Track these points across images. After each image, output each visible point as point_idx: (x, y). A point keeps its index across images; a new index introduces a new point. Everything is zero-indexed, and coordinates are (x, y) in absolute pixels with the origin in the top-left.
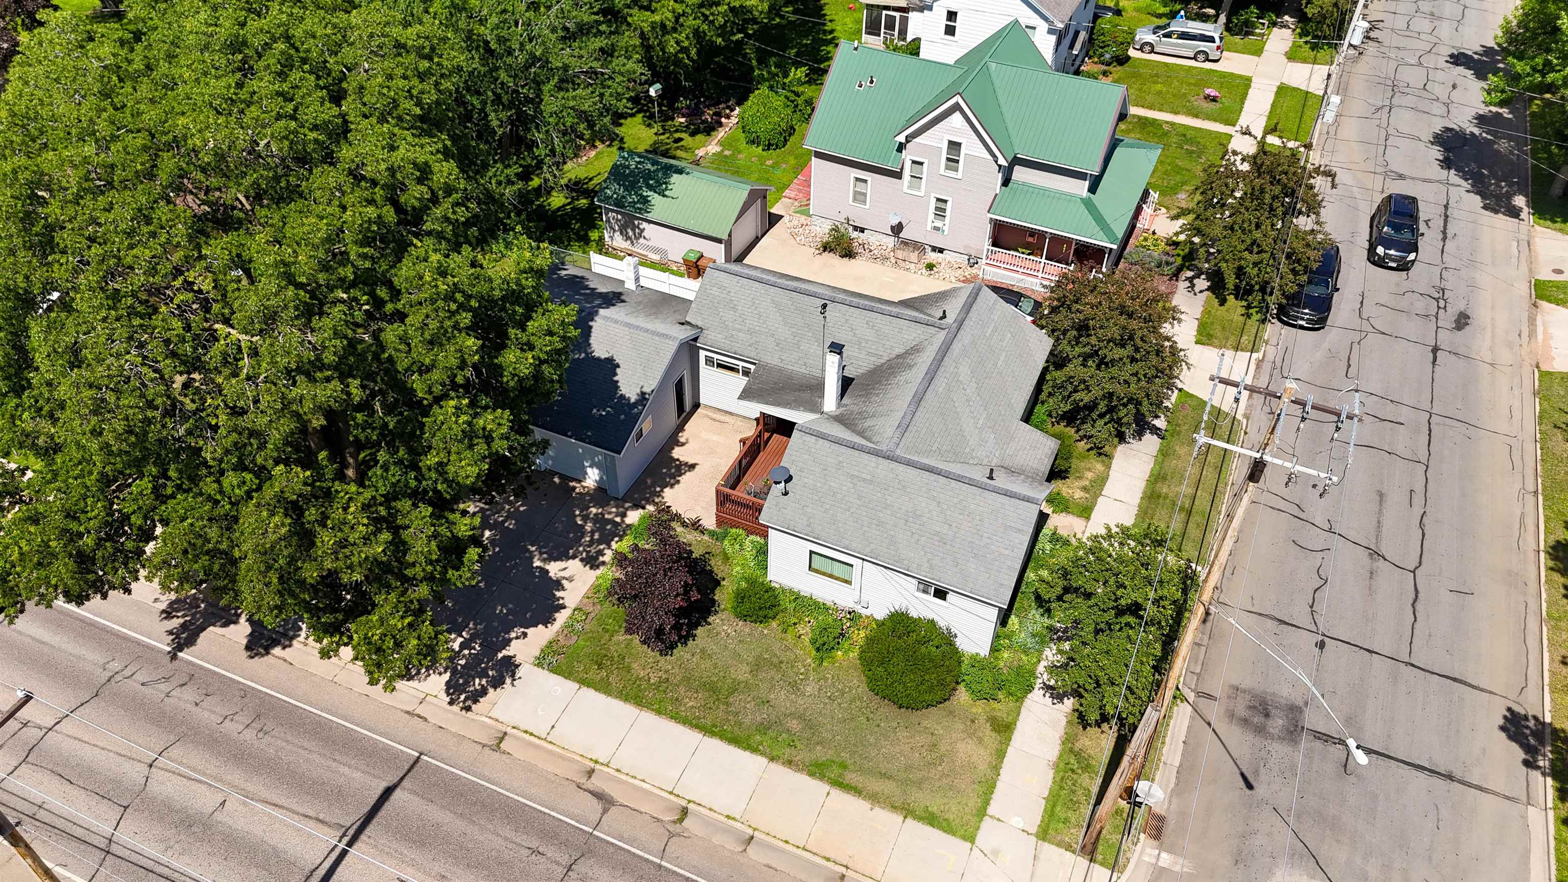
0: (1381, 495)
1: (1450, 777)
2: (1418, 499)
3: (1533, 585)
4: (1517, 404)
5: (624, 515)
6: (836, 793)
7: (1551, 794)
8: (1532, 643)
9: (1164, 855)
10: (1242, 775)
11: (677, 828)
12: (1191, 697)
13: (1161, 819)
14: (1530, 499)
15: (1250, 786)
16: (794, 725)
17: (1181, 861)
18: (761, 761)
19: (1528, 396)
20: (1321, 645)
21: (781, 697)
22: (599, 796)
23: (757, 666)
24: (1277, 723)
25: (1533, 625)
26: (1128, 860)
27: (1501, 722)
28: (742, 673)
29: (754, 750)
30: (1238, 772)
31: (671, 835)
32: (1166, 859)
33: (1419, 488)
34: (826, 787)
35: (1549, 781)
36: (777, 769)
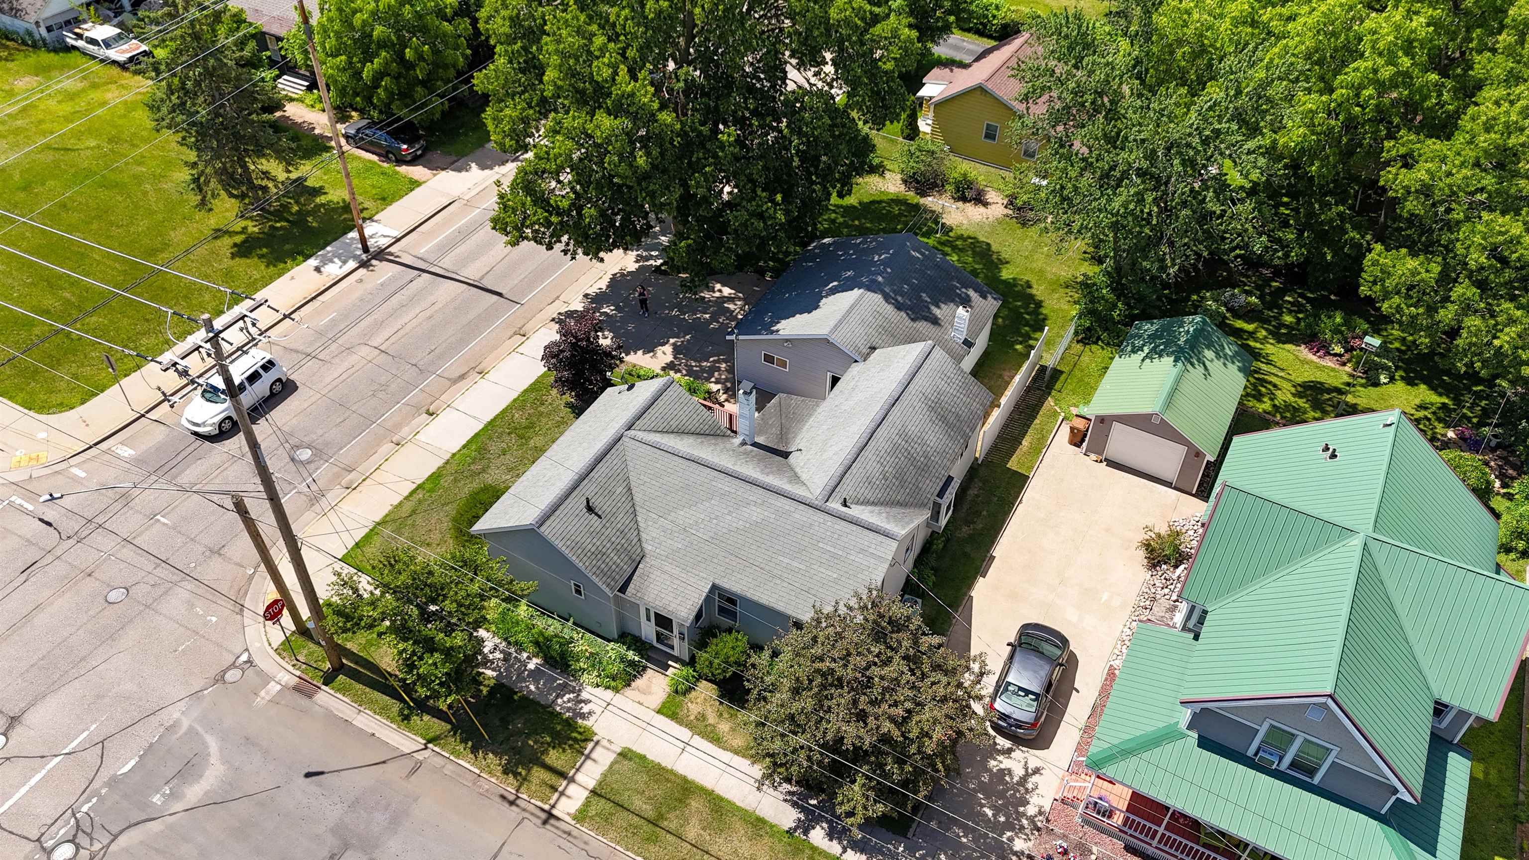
9: (279, 687)
10: (322, 773)
12: (419, 756)
13: (310, 696)
15: (308, 775)
17: (268, 698)
22: (462, 376)
26: (283, 658)
29: (464, 447)
30: (326, 770)
32: (274, 688)
36: (446, 457)
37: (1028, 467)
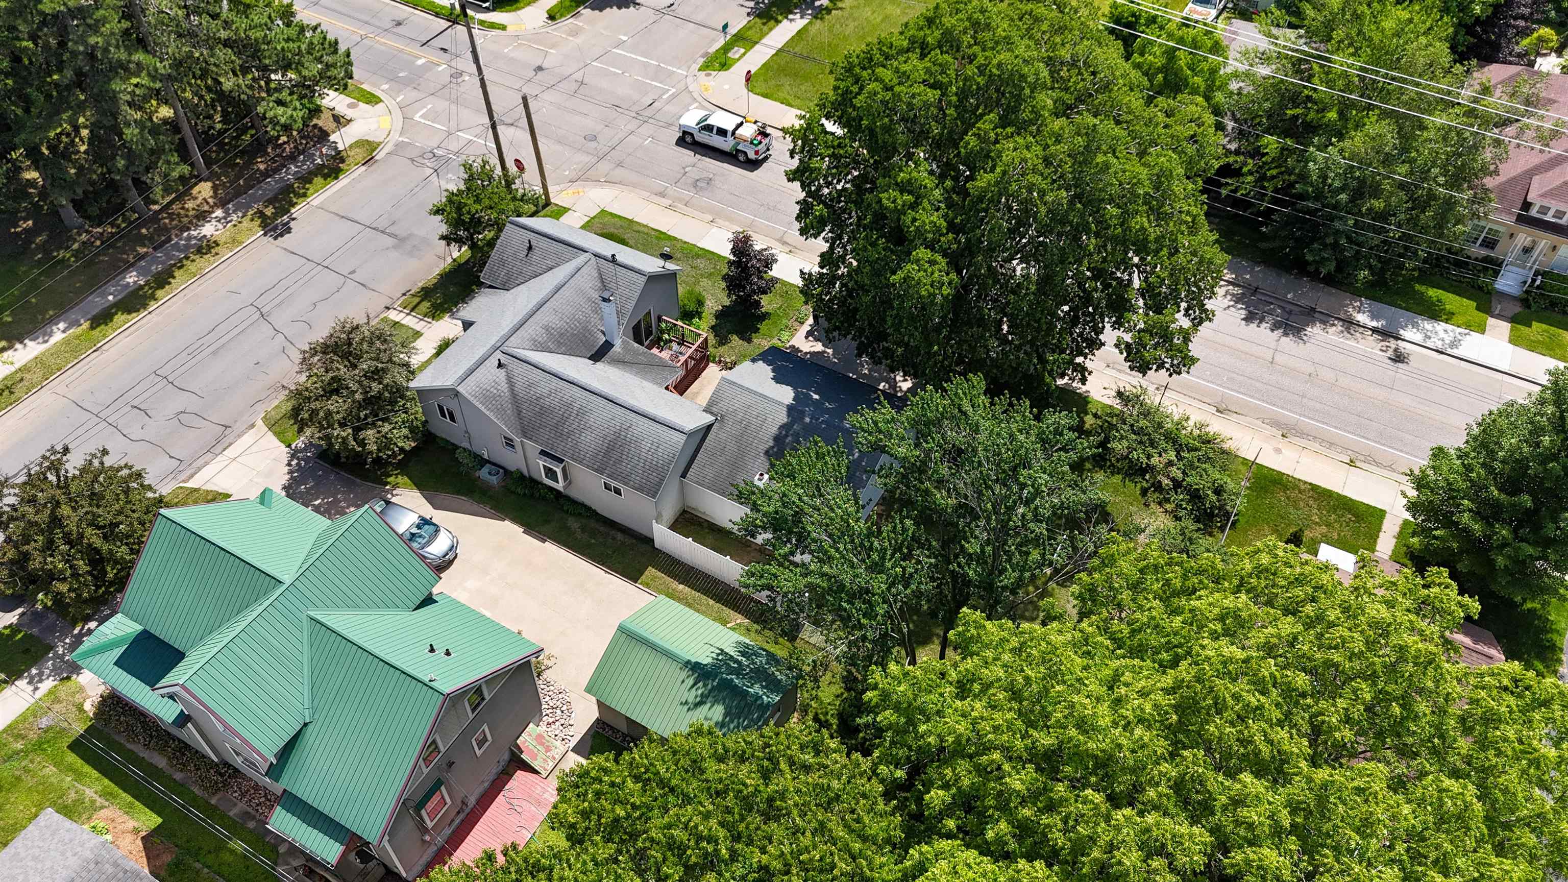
1: (343, 217)
2: (189, 350)
3: (183, 292)
6: (664, 231)
7: (298, 208)
8: (223, 266)
14: (105, 346)
18: (700, 245)
20: (352, 272)
22: (785, 243)
24: (412, 242)
25: (210, 274)
27: (287, 235)
29: (703, 249)
31: (748, 226)
33: (184, 354)
34: (669, 233)
35: (293, 211)
36: (692, 242)
37: (648, 585)
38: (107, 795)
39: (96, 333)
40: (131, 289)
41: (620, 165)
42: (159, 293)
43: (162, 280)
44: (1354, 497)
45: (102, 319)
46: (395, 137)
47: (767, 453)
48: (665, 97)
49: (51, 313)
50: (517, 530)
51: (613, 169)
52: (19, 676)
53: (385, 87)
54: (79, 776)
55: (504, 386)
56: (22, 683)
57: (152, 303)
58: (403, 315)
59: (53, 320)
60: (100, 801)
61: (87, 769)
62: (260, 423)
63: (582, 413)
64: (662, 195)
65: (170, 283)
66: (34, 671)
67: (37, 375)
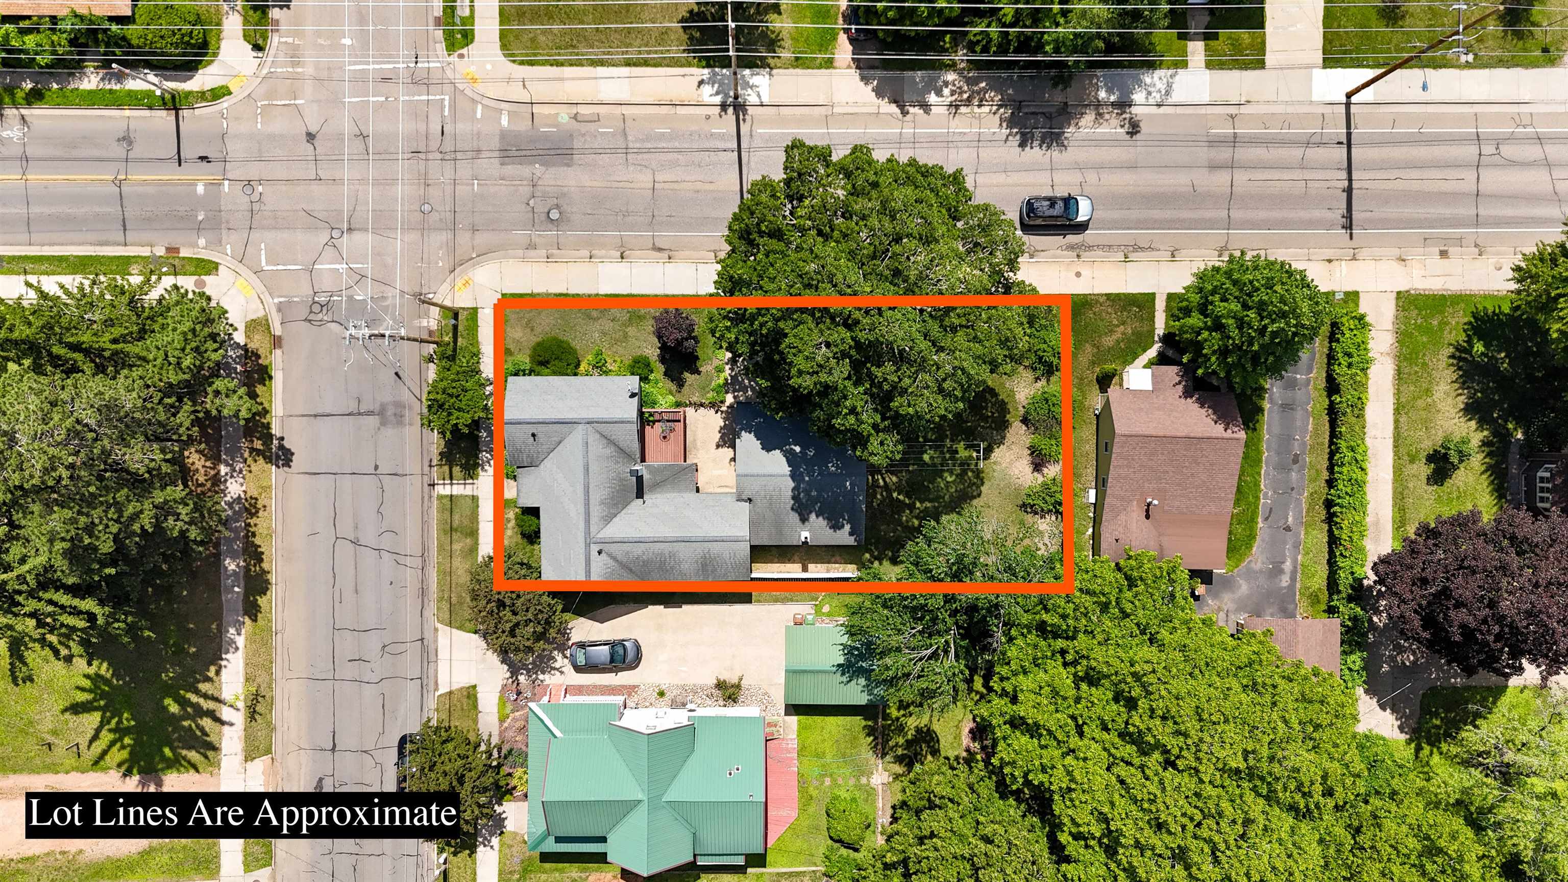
0: (357, 592)
1: (315, 416)
2: (337, 599)
3: (279, 554)
4: (285, 713)
5: (735, 397)
6: (565, 292)
7: (273, 426)
8: (280, 515)
10: (400, 378)
11: (623, 249)
14: (279, 628)
15: (397, 373)
16: (595, 314)
17: (419, 325)
18: (601, 292)
19: (279, 725)
20: (376, 468)
21: (608, 325)
22: (660, 250)
23: (626, 336)
24: (390, 412)
25: (279, 528)
27: (294, 458)
28: (631, 331)
29: (606, 295)
30: (402, 378)
31: (622, 246)
33: (337, 605)
34: (570, 292)
35: (273, 432)
36: (594, 292)
37: (759, 601)
38: (584, 870)
39: (261, 622)
40: (242, 574)
41: (474, 230)
42: (265, 566)
43: (254, 554)
44: (1134, 292)
45: (252, 610)
46: (272, 302)
47: (792, 509)
48: (446, 113)
49: (214, 626)
50: (661, 608)
51: (472, 239)
52: (475, 846)
53: (202, 242)
54: (562, 871)
55: (611, 562)
56: (481, 849)
57: (269, 576)
58: (448, 487)
59: (221, 631)
60: (583, 875)
61: (560, 865)
62: (439, 626)
63: (672, 555)
64: (531, 246)
65: (263, 553)
66: (481, 840)
67: (262, 678)
